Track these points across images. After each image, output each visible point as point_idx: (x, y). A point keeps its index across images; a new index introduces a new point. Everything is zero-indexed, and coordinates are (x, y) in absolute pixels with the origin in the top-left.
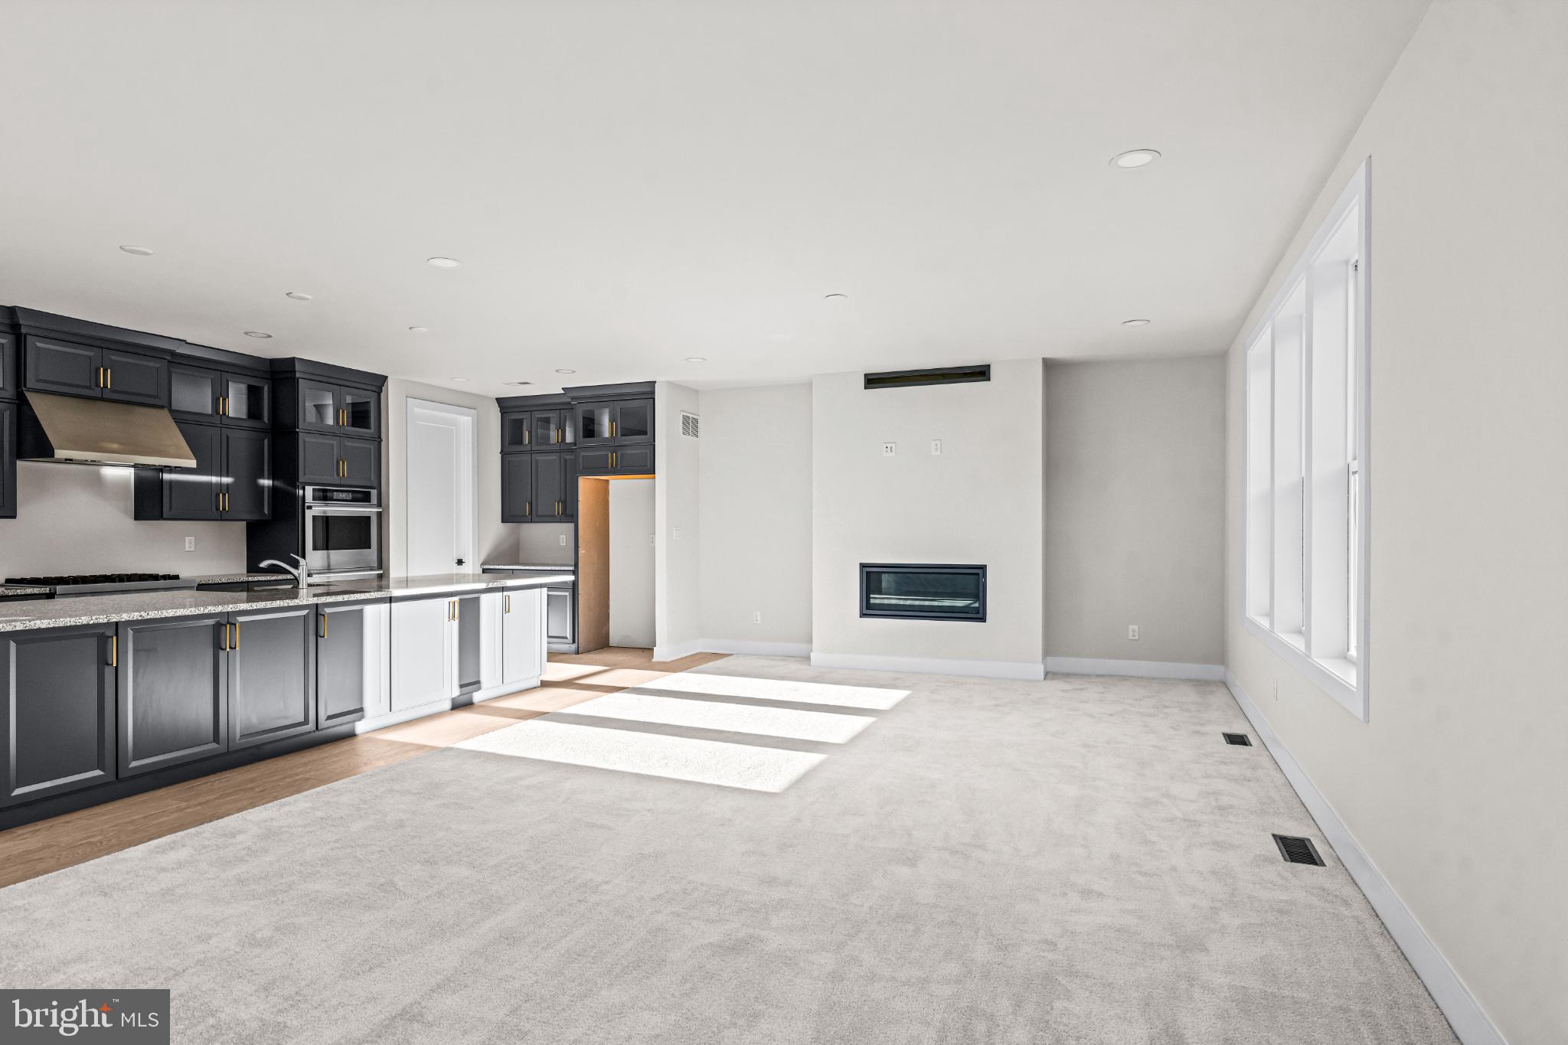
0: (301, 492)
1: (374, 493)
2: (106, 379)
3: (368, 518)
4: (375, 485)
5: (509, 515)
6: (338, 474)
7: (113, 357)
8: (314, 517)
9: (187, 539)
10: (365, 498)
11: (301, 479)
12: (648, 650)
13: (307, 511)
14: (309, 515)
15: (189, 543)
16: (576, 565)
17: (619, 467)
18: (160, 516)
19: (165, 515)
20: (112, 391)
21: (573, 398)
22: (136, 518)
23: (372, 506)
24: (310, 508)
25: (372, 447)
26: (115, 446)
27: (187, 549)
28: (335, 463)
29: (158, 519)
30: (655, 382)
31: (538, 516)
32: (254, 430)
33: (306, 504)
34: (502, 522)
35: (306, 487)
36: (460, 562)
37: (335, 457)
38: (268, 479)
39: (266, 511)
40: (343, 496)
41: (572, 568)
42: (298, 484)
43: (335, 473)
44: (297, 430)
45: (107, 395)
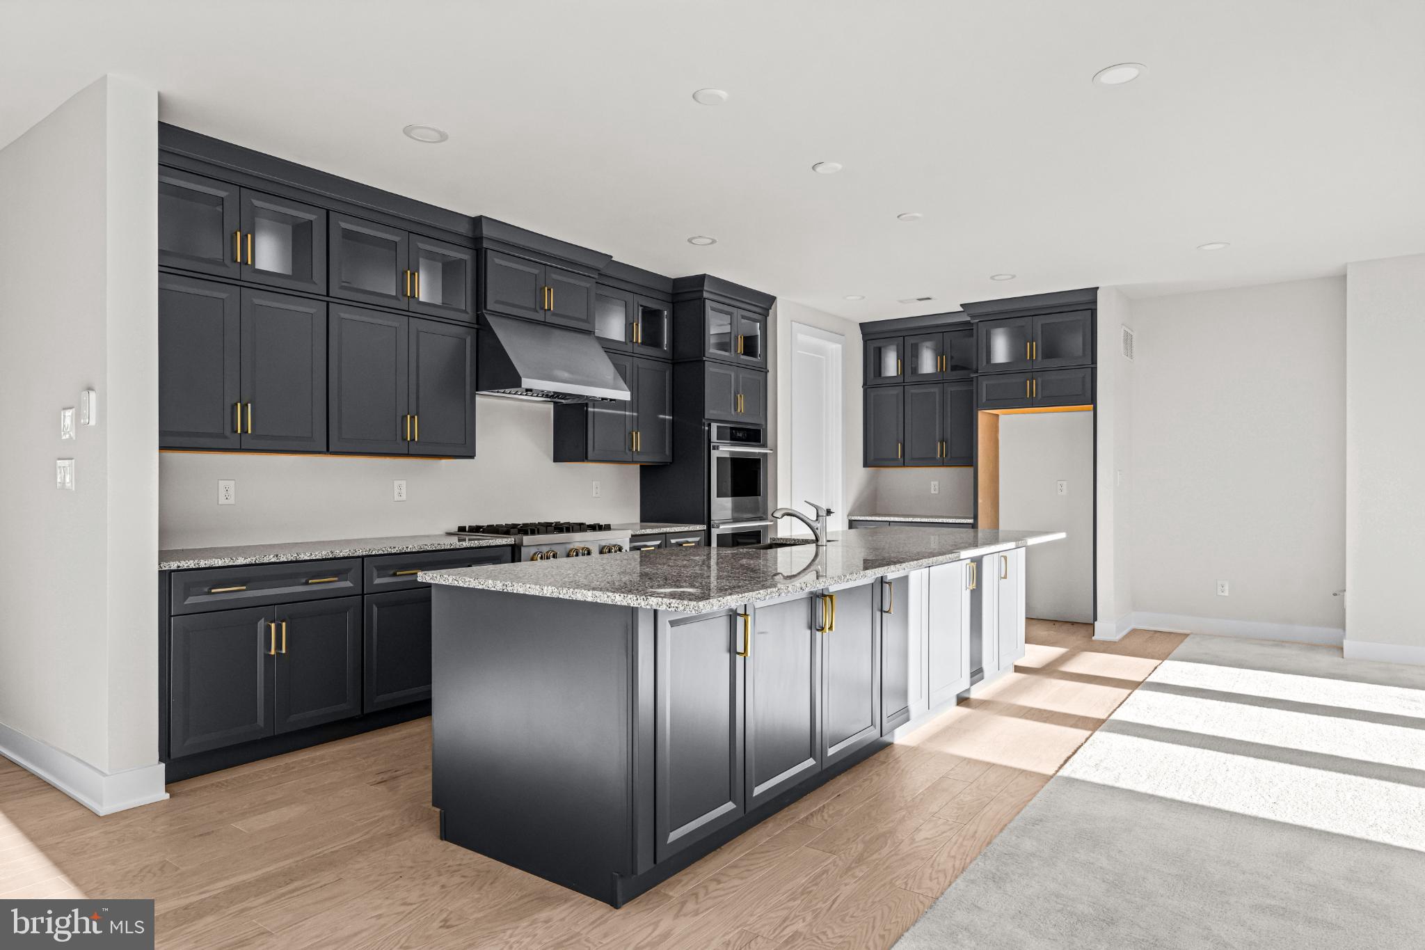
0: (707, 428)
3: (758, 460)
5: (873, 459)
6: (737, 410)
7: (555, 277)
8: (720, 459)
10: (756, 437)
11: (707, 415)
12: (1088, 626)
13: (712, 451)
14: (715, 454)
15: (597, 488)
16: (976, 517)
17: (1040, 396)
18: (583, 457)
19: (590, 456)
20: (556, 314)
21: (973, 316)
22: (556, 459)
23: (763, 447)
24: (716, 448)
25: (761, 379)
26: (566, 375)
27: (596, 494)
28: (733, 396)
29: (583, 461)
30: (1098, 288)
31: (913, 459)
32: (657, 359)
33: (712, 443)
34: (864, 467)
35: (712, 424)
36: (829, 512)
37: (733, 392)
38: (669, 415)
40: (740, 435)
41: (971, 521)
42: (704, 420)
43: (734, 409)
44: (704, 359)
45: (550, 319)
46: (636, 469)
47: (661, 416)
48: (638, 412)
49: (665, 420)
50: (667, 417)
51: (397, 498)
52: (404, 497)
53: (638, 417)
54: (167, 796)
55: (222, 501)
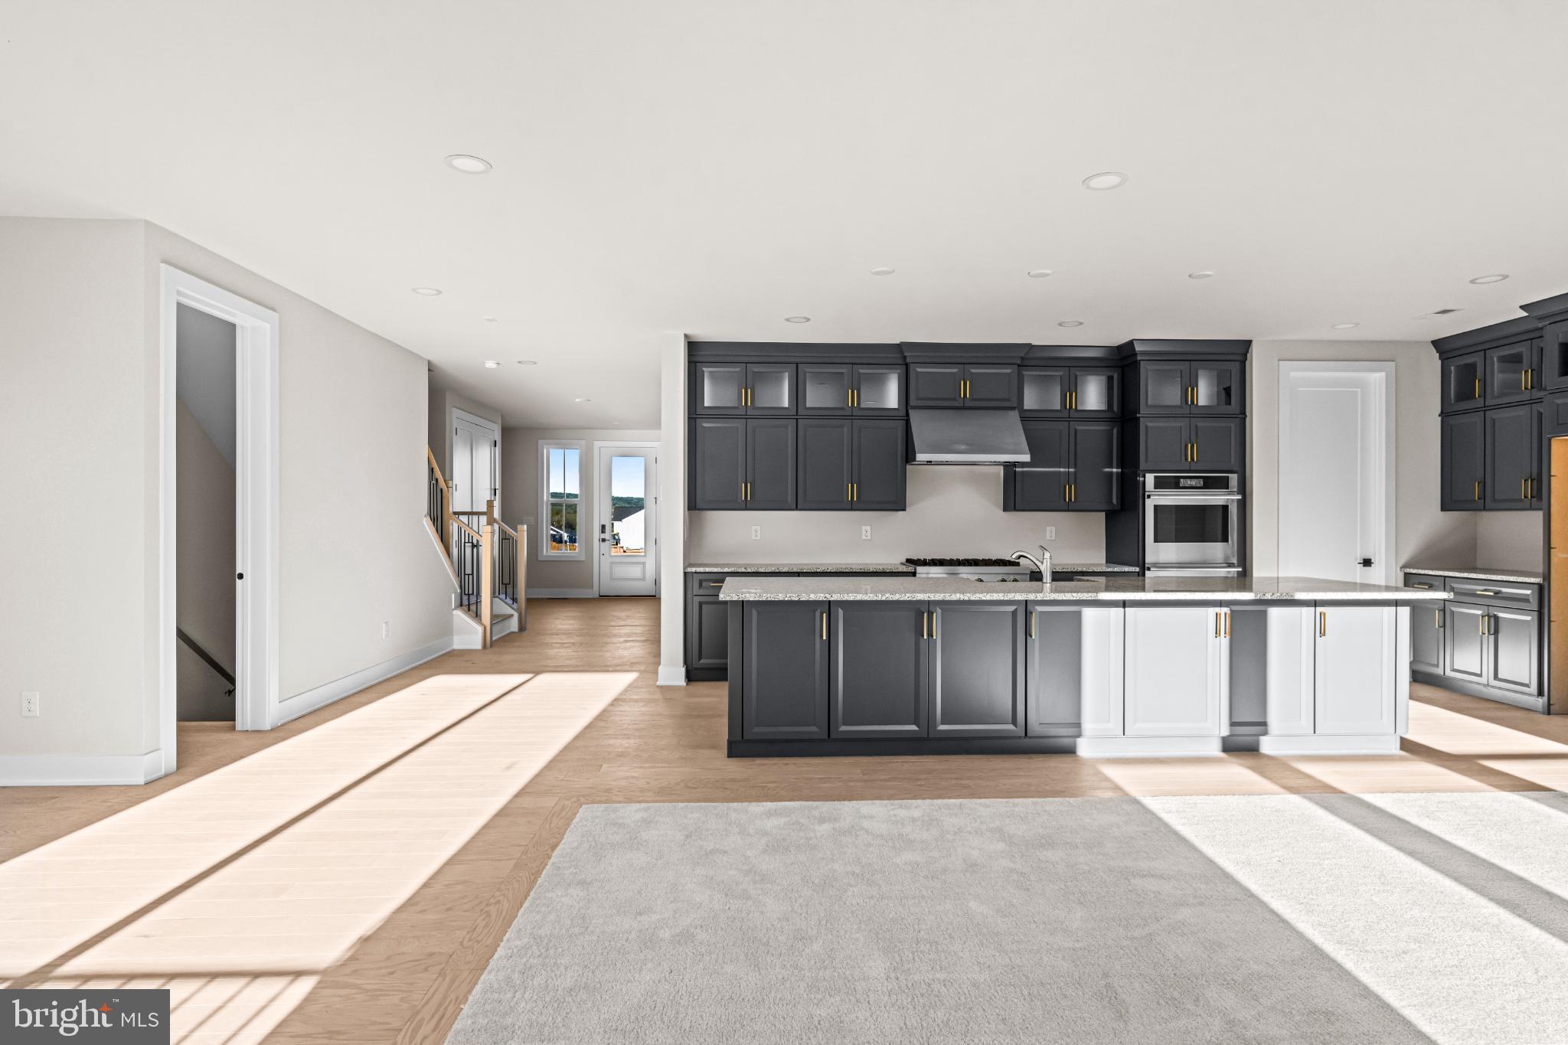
0: (1142, 480)
1: (1234, 479)
2: (966, 390)
3: (1225, 508)
4: (1235, 466)
5: (1452, 499)
6: (1186, 459)
7: (973, 371)
8: (1156, 507)
9: (1048, 528)
10: (1222, 484)
11: (1143, 466)
13: (1147, 500)
14: (1149, 506)
15: (1050, 532)
20: (972, 399)
22: (1004, 511)
23: (1231, 493)
24: (1151, 497)
25: (1233, 425)
26: (963, 447)
27: (1048, 538)
28: (1183, 447)
33: (1147, 494)
34: (1442, 510)
35: (1147, 475)
36: (1367, 563)
38: (1117, 468)
39: (1114, 501)
40: (1193, 483)
42: (1139, 472)
43: (1183, 457)
44: (1138, 415)
45: (968, 404)
46: (1101, 517)
47: (1107, 470)
48: (1075, 467)
49: (1112, 473)
50: (1115, 470)
51: (864, 537)
52: (869, 537)
53: (1075, 473)
54: (685, 684)
55: (754, 537)
